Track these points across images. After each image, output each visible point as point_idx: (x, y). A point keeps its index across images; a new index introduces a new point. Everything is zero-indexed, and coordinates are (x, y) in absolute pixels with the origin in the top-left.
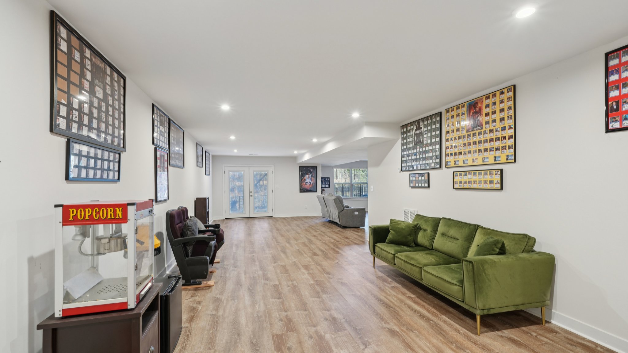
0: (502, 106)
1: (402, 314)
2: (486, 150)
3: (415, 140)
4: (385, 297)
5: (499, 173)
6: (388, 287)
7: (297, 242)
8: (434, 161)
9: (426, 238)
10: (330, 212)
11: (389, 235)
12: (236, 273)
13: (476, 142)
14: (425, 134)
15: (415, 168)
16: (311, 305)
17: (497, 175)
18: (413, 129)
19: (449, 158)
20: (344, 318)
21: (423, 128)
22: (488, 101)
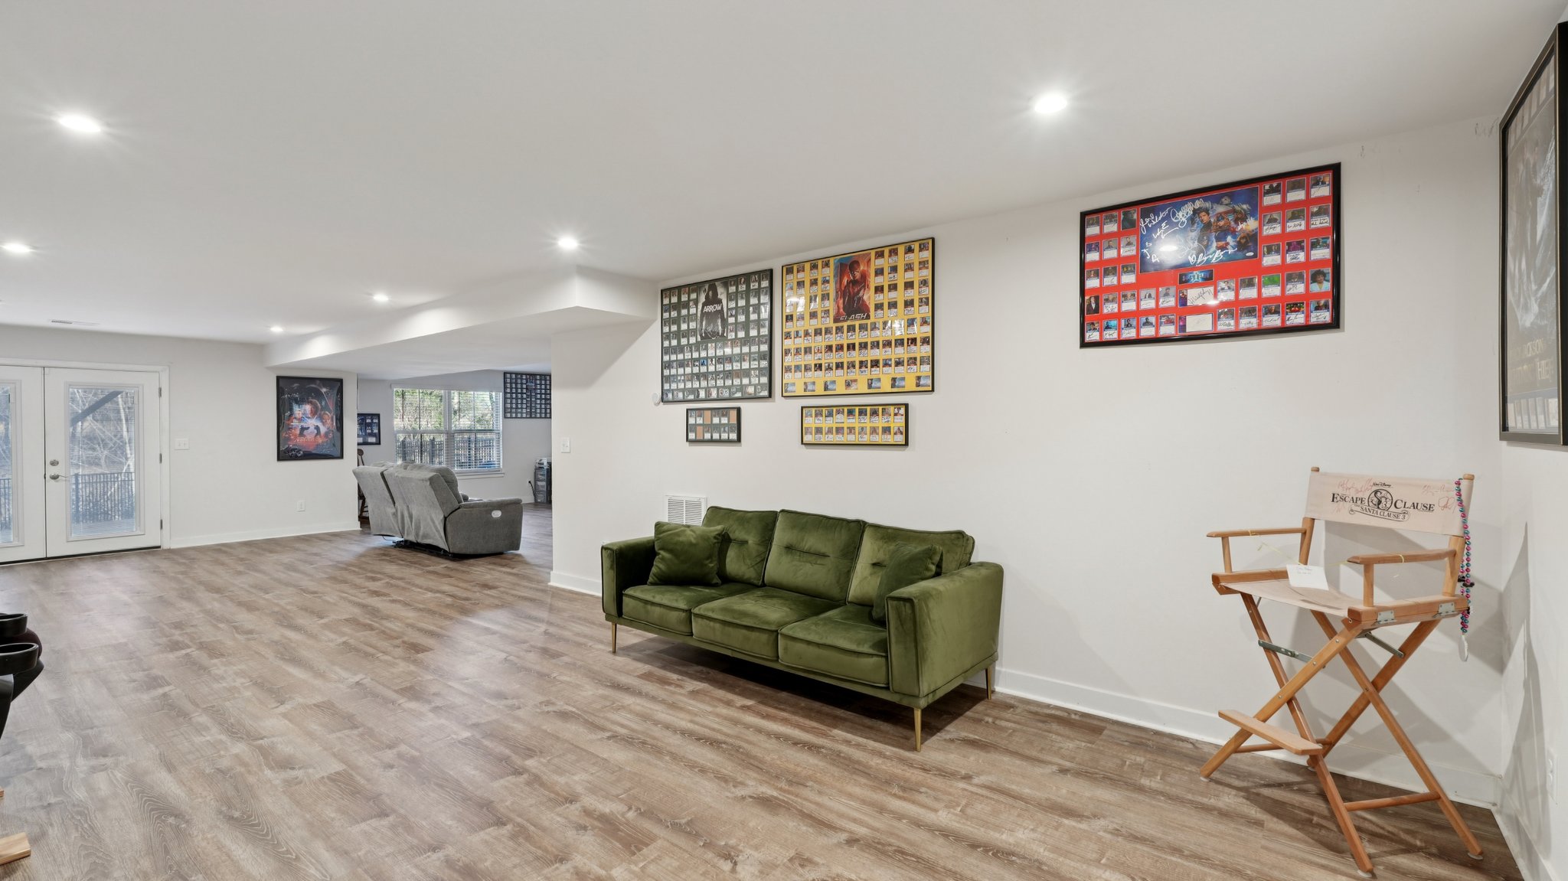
0: (909, 276)
1: (755, 751)
2: (875, 363)
3: (704, 327)
4: (692, 721)
5: (902, 411)
6: (681, 694)
7: (322, 621)
8: (755, 381)
9: (748, 562)
10: (406, 514)
11: (655, 563)
12: (119, 775)
13: (854, 345)
14: (732, 316)
15: (702, 395)
16: (508, 803)
17: (899, 417)
18: (696, 302)
19: (790, 374)
20: (630, 808)
21: (724, 302)
22: (880, 262)
